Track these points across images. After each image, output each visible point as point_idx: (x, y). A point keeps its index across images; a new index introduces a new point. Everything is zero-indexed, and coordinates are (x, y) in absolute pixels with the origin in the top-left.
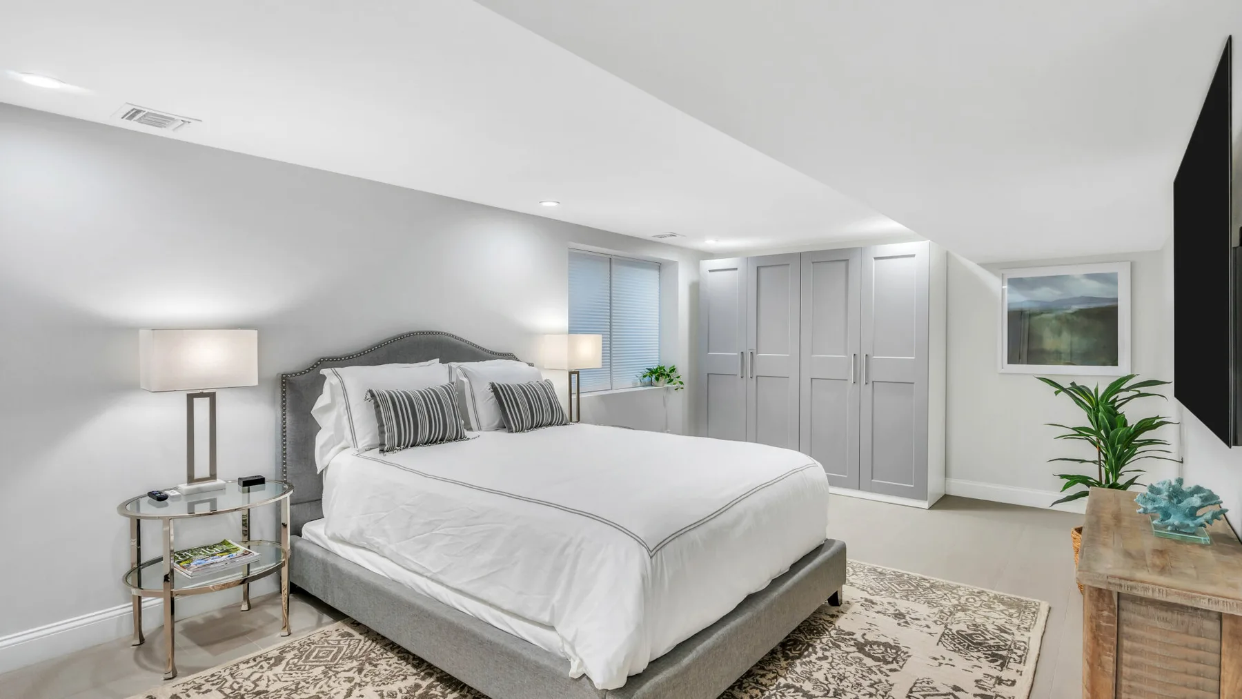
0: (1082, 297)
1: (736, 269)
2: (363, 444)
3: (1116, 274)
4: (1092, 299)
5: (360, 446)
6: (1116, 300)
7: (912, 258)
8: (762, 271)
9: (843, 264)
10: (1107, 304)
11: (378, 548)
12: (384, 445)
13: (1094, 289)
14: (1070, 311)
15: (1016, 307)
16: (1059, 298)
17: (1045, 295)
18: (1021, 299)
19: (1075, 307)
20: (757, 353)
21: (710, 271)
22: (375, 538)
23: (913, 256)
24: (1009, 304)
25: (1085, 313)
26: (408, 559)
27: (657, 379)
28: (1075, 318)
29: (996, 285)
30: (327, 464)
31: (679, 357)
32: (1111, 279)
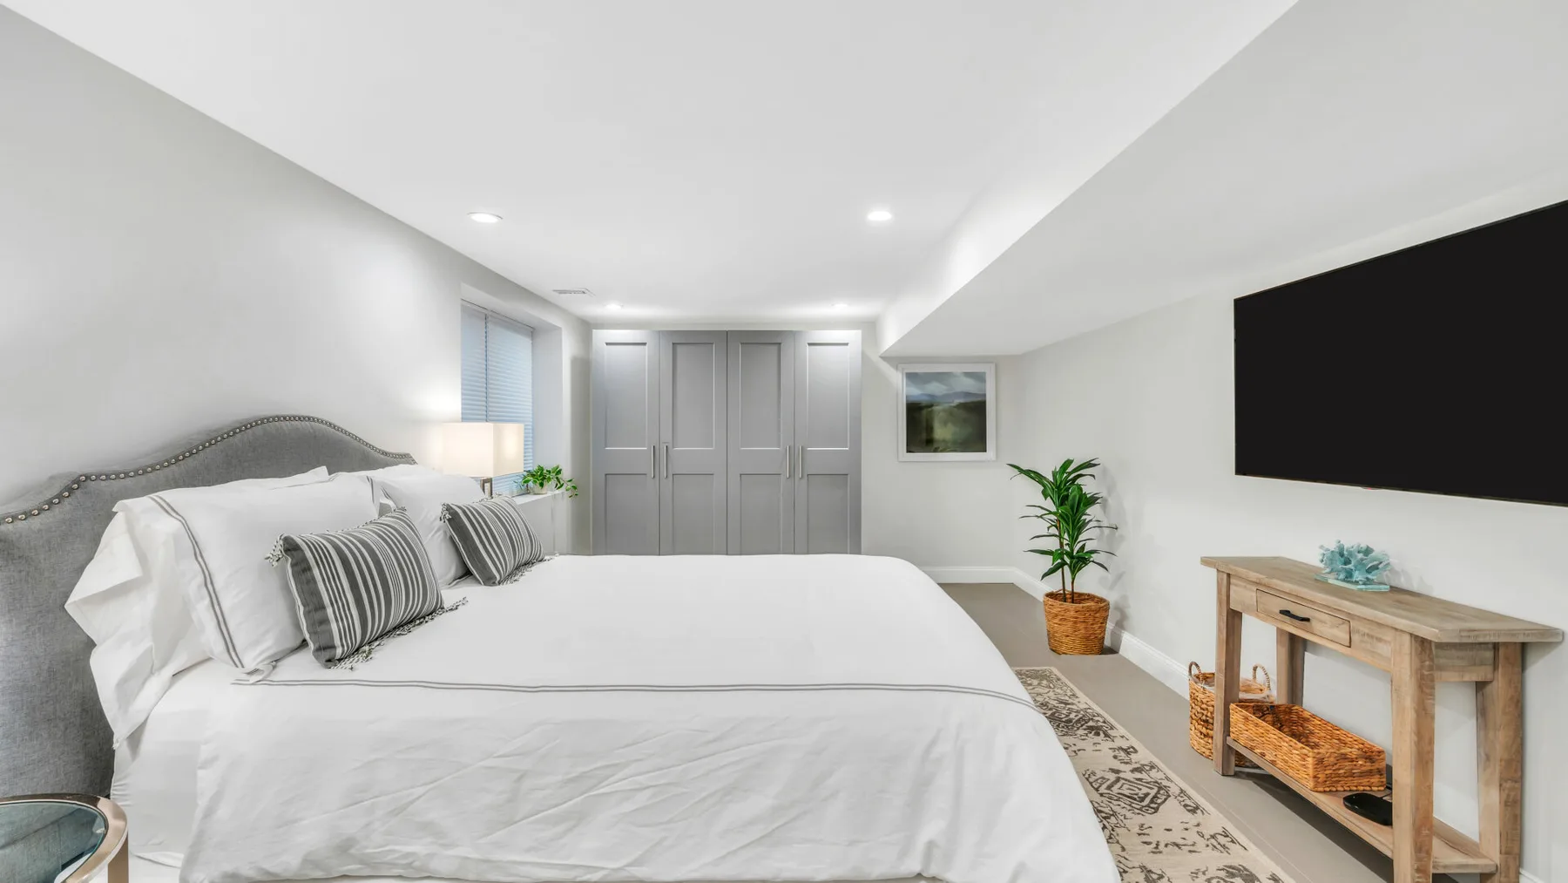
0: (962, 392)
1: (645, 344)
2: (255, 659)
3: (985, 373)
4: (967, 394)
5: (251, 659)
6: (985, 395)
7: (845, 347)
8: (680, 349)
9: (776, 347)
10: (979, 399)
11: (409, 865)
12: (333, 647)
13: (969, 385)
14: (952, 405)
15: (912, 399)
16: (945, 392)
17: (935, 389)
18: (917, 393)
19: (957, 401)
20: (673, 447)
21: (607, 344)
22: (397, 848)
23: (847, 344)
24: (907, 397)
25: (964, 406)
26: (515, 862)
27: (542, 485)
28: (955, 409)
29: (897, 379)
30: (142, 720)
31: (560, 454)
32: (980, 377)
